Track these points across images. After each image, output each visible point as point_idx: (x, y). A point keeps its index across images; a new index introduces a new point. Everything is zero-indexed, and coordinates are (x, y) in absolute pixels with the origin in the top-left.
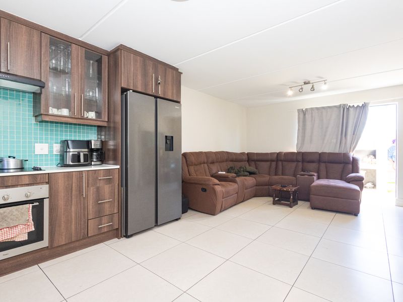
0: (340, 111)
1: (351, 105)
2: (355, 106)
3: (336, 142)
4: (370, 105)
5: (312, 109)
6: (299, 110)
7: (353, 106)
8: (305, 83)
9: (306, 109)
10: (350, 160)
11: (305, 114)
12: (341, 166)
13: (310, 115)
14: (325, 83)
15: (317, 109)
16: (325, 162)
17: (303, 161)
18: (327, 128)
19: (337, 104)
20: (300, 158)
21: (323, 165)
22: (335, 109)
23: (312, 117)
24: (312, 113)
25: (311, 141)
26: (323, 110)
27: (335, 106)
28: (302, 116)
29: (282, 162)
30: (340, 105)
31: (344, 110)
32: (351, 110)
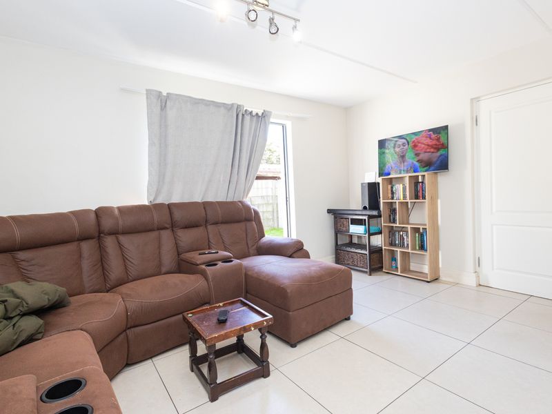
0: (232, 116)
1: (250, 110)
2: (254, 114)
5: (181, 98)
6: (149, 92)
7: (251, 112)
9: (170, 96)
10: (252, 214)
11: (164, 107)
13: (176, 111)
16: (216, 224)
17: (173, 226)
19: (228, 102)
20: (167, 219)
28: (157, 109)
29: (117, 239)
30: (233, 104)
31: (237, 115)
32: (247, 118)
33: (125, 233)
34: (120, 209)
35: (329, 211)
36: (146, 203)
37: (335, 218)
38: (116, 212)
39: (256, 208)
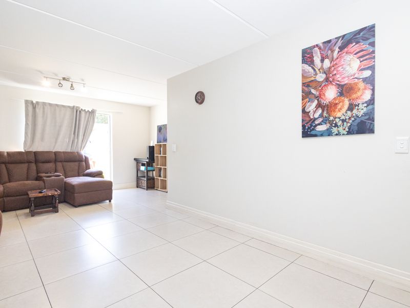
0: (73, 111)
1: (83, 109)
2: (86, 110)
3: (69, 142)
4: (97, 112)
5: (44, 104)
6: (26, 102)
7: (85, 110)
8: (64, 79)
9: (37, 103)
10: (83, 158)
11: (34, 108)
12: (77, 164)
13: (42, 110)
14: (84, 87)
15: (50, 105)
16: (61, 161)
17: (36, 162)
18: (60, 127)
19: (72, 105)
20: (32, 158)
21: (59, 165)
22: (68, 109)
23: (44, 112)
24: (44, 108)
25: (42, 139)
26: (56, 107)
27: (69, 107)
28: (30, 108)
29: (6, 166)
30: (74, 106)
31: (77, 111)
32: (83, 113)
33: (9, 163)
34: (7, 153)
35: (135, 159)
36: (23, 151)
37: (137, 163)
38: (6, 154)
39: (87, 155)
